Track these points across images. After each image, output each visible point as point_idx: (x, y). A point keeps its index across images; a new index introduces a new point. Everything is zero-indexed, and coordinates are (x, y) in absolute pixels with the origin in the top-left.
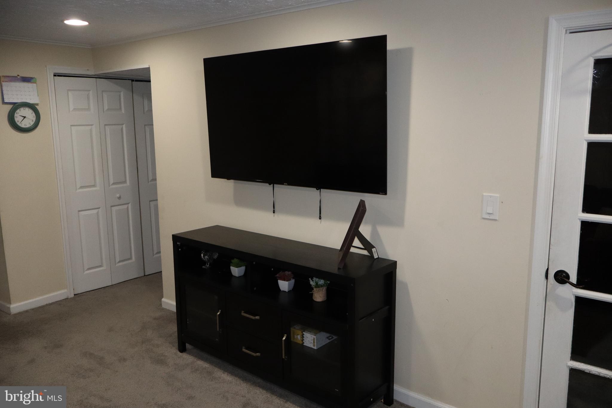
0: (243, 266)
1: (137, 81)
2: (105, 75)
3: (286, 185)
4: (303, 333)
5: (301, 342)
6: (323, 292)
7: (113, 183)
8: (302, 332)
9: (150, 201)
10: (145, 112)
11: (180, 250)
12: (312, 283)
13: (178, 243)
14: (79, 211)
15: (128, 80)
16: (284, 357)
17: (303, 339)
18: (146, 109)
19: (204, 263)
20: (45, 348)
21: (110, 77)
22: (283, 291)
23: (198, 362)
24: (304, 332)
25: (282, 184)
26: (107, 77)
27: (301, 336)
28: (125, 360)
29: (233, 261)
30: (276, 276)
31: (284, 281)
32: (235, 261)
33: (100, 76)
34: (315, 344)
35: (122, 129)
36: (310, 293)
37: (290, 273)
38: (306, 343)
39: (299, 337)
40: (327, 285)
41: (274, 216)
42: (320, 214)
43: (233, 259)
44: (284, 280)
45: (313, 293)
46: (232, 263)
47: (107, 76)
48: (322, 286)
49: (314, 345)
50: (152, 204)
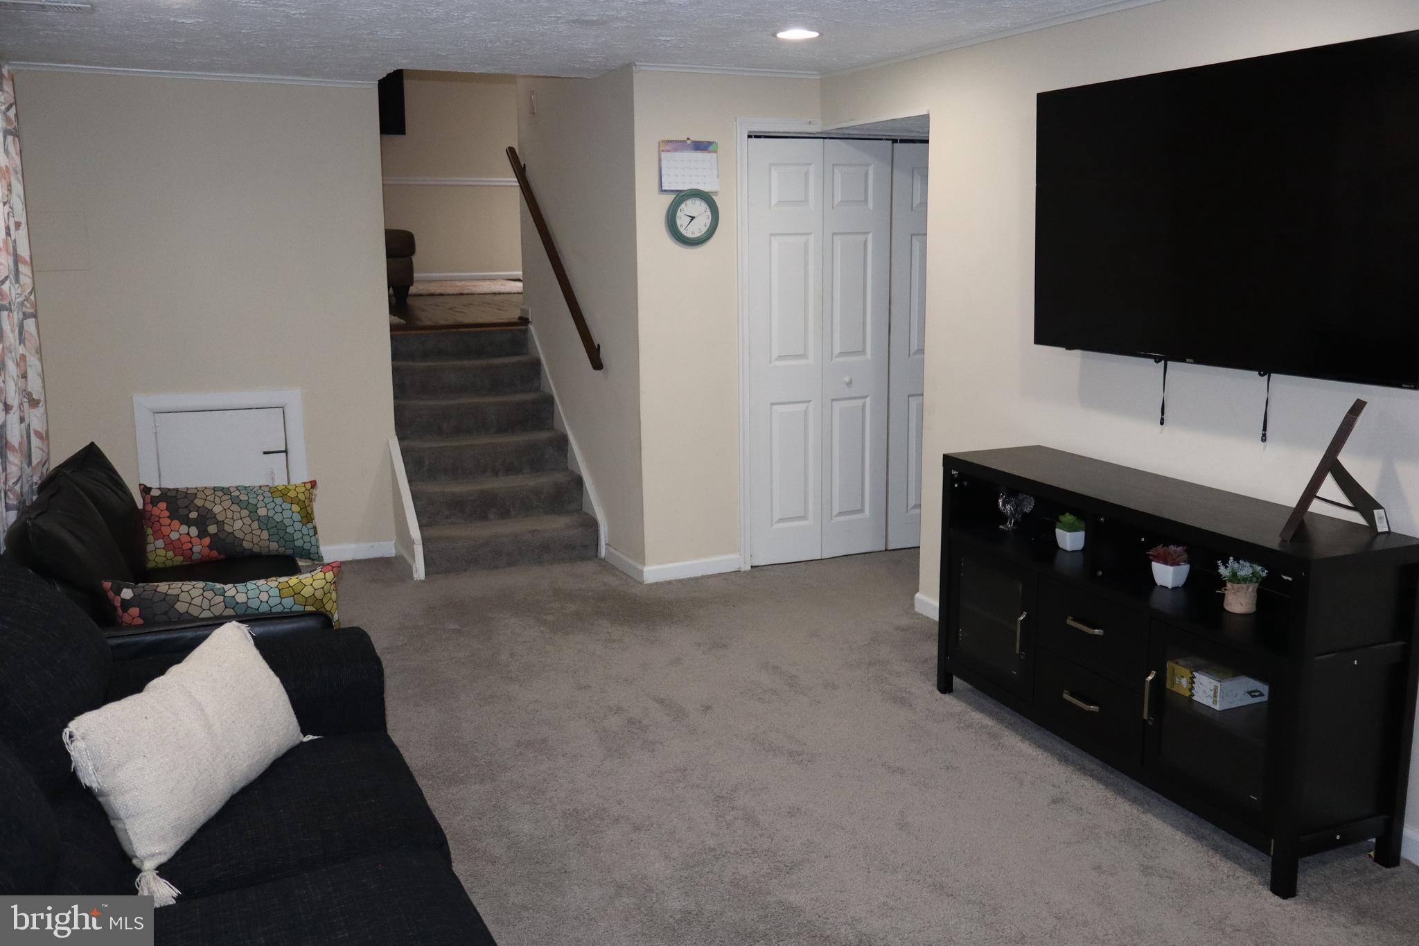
0: (1083, 530)
1: (903, 141)
2: (840, 132)
3: (1192, 363)
4: (1194, 673)
5: (1188, 694)
6: (1248, 595)
7: (840, 353)
8: (1192, 674)
9: (909, 396)
10: (914, 206)
11: (956, 485)
12: (1224, 571)
13: (954, 472)
14: (773, 404)
15: (885, 139)
16: (1145, 717)
17: (1193, 687)
18: (917, 200)
19: (1003, 518)
20: (699, 645)
21: (849, 134)
22: (1161, 586)
23: (974, 713)
24: (1196, 671)
25: (1182, 359)
26: (844, 137)
27: (1189, 680)
28: (835, 687)
29: (1062, 518)
30: (1148, 553)
31: (1165, 566)
32: (1068, 518)
33: (830, 133)
34: (1218, 699)
35: (865, 243)
36: (1217, 591)
37: (1180, 549)
38: (1199, 696)
39: (1184, 682)
40: (1260, 580)
41: (1161, 432)
42: (1265, 429)
43: (1063, 514)
44: (1166, 563)
45: (1224, 594)
46: (1059, 521)
47: (845, 134)
48: (1244, 580)
49: (1215, 702)
50: (914, 402)
